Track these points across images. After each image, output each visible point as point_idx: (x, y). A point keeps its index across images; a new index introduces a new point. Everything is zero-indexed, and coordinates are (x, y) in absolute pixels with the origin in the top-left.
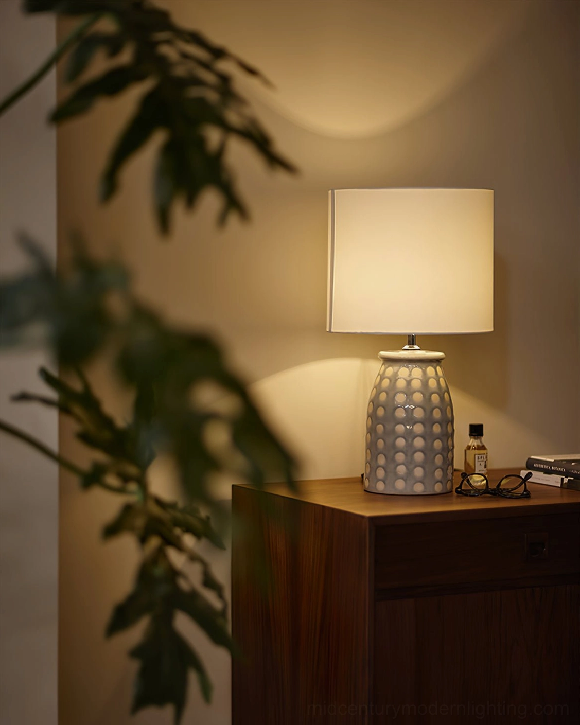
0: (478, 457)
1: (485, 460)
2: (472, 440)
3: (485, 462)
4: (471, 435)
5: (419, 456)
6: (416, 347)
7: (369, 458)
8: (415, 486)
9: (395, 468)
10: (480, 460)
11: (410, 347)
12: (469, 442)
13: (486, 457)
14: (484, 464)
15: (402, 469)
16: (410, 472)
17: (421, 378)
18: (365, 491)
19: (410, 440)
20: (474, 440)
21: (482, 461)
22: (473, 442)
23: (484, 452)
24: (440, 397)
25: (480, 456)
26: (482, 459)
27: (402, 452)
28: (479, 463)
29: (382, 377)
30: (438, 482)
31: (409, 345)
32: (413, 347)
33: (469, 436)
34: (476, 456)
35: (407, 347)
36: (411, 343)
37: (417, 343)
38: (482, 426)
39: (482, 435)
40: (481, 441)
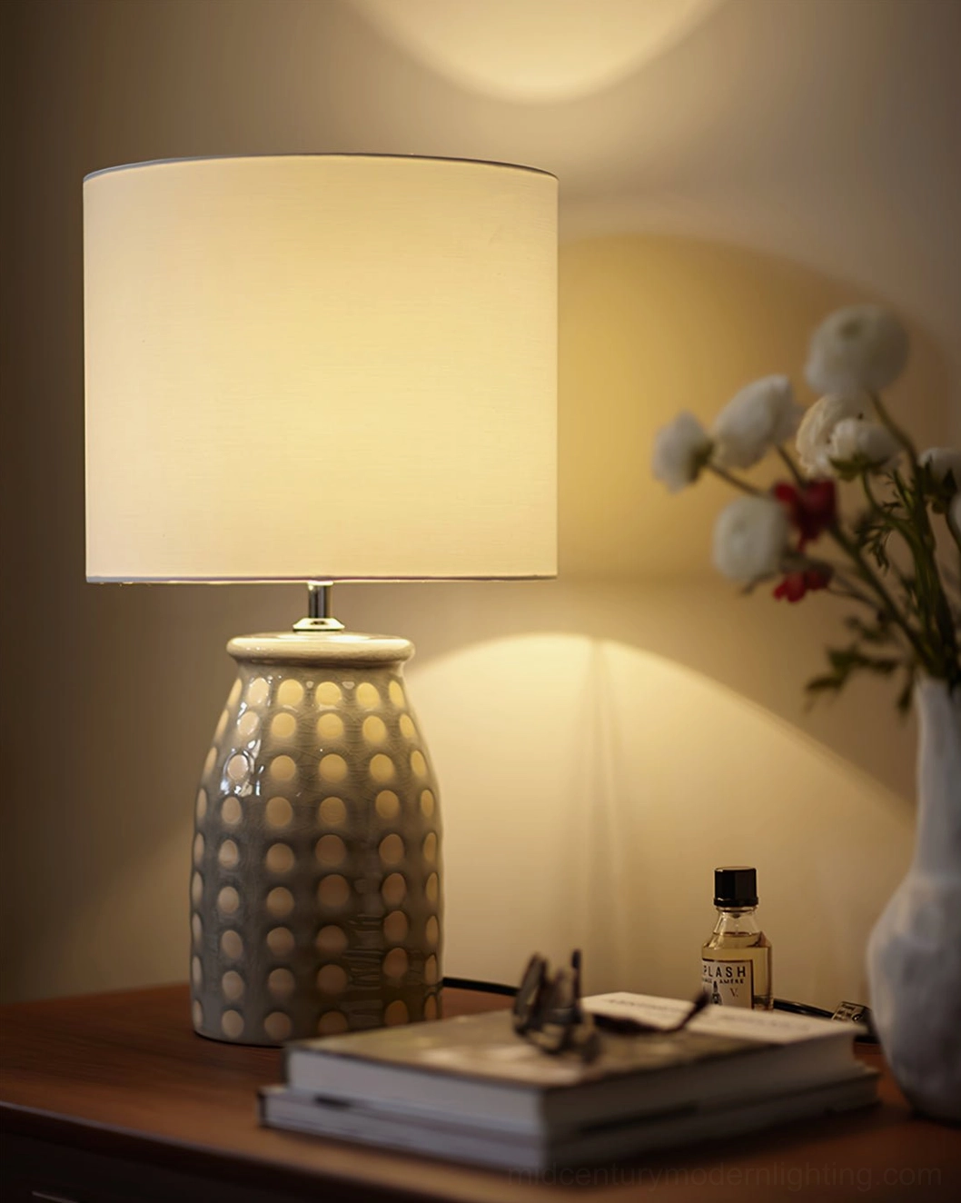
4: (720, 901)
6: (332, 623)
11: (316, 623)
12: (713, 922)
20: (728, 916)
22: (723, 922)
31: (310, 617)
32: (323, 623)
33: (713, 906)
35: (305, 623)
36: (313, 614)
37: (331, 610)
38: (753, 871)
39: (752, 901)
40: (750, 921)
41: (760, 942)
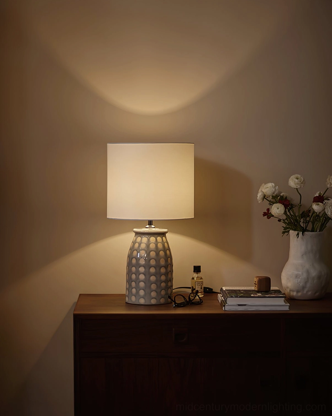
0: (197, 283)
1: (201, 285)
2: (195, 274)
3: (201, 286)
4: (194, 272)
5: (142, 284)
6: (153, 226)
7: (128, 287)
8: (140, 300)
9: (132, 289)
10: (198, 285)
11: (149, 226)
12: (194, 275)
13: (202, 284)
14: (200, 287)
15: (134, 290)
16: (137, 292)
17: (146, 243)
18: (126, 303)
19: (137, 275)
20: (196, 274)
21: (199, 285)
22: (195, 275)
23: (201, 280)
24: (156, 253)
25: (198, 283)
26: (199, 284)
27: (134, 281)
28: (198, 286)
29: (134, 243)
30: (153, 298)
31: (149, 225)
32: (151, 226)
33: (193, 272)
34: (196, 283)
35: (148, 226)
36: (150, 224)
37: (153, 224)
38: (200, 266)
39: (200, 271)
40: (200, 275)
41: (201, 279)
